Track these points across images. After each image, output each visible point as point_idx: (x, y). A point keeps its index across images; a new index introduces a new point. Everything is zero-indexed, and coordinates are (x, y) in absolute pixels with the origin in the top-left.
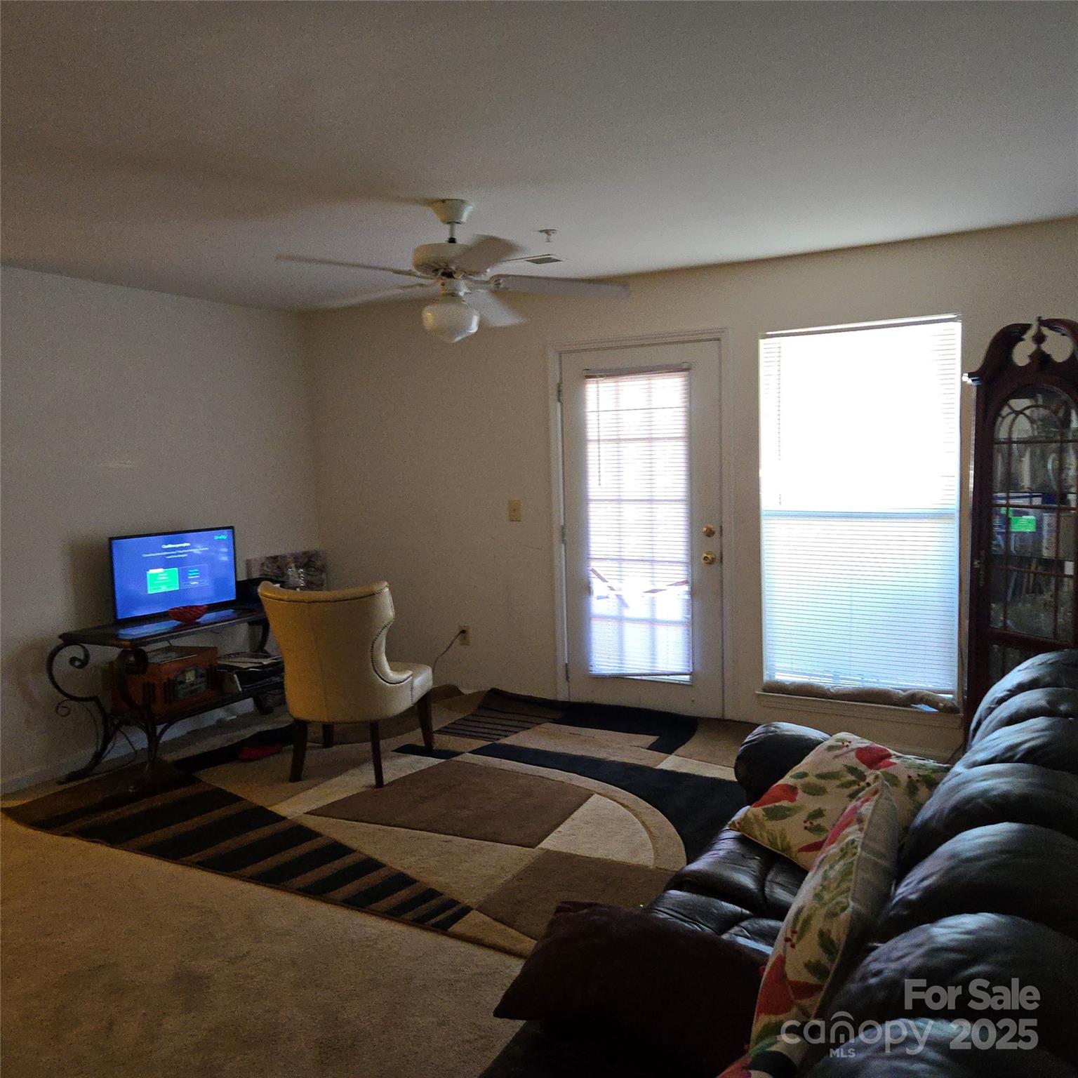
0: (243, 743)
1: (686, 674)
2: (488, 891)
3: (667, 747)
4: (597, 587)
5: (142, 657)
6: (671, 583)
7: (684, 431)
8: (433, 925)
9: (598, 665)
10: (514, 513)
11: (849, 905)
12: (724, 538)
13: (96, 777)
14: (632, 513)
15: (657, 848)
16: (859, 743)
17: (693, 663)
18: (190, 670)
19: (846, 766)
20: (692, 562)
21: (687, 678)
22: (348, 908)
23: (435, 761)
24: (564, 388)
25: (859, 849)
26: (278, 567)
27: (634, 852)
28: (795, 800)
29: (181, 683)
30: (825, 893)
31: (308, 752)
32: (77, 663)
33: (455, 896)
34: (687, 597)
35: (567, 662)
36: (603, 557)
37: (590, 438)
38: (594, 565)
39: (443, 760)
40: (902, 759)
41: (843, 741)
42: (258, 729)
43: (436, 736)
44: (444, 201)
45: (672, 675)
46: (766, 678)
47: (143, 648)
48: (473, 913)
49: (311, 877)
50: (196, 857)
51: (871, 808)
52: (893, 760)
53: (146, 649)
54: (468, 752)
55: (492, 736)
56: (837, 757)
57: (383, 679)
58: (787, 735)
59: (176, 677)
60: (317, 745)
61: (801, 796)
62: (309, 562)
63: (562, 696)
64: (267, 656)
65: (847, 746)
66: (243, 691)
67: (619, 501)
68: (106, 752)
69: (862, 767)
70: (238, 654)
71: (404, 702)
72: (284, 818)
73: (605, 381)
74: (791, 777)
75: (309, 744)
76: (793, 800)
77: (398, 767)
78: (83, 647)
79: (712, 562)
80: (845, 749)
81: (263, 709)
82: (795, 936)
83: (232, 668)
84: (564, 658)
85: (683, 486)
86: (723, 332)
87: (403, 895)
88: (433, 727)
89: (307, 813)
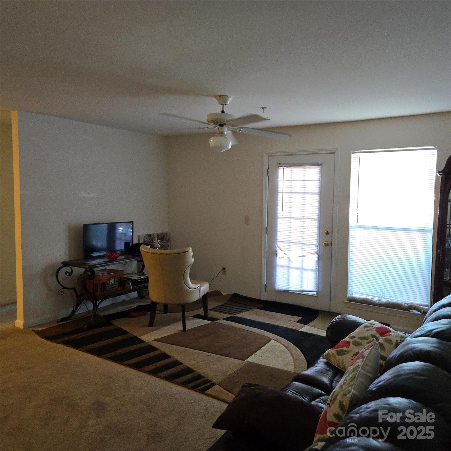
0: (132, 310)
1: (315, 292)
2: (223, 377)
3: (305, 322)
4: (280, 253)
5: (93, 272)
6: (310, 253)
7: (318, 190)
8: (199, 390)
9: (279, 286)
10: (247, 221)
11: (351, 391)
12: (333, 235)
13: (73, 320)
14: (296, 223)
15: (295, 364)
16: (377, 325)
17: (318, 287)
18: (112, 279)
19: (371, 334)
20: (319, 245)
21: (315, 293)
22: (166, 380)
23: (207, 322)
24: (269, 171)
25: (360, 369)
26: (151, 239)
27: (286, 365)
28: (349, 348)
29: (108, 284)
30: (344, 385)
31: (157, 315)
32: (68, 274)
33: (210, 379)
34: (316, 259)
35: (266, 284)
36: (282, 241)
37: (279, 191)
38: (278, 244)
39: (211, 322)
40: (395, 333)
41: (371, 324)
42: (138, 304)
43: (209, 312)
44: (220, 96)
45: (309, 292)
46: (348, 295)
47: (93, 269)
48: (216, 386)
49: (153, 366)
50: (108, 355)
51: (368, 352)
52: (391, 333)
53: (95, 269)
54: (222, 319)
55: (233, 313)
56: (368, 330)
57: (188, 287)
58: (349, 320)
59: (106, 281)
60: (160, 312)
61: (351, 345)
62: (163, 238)
63: (263, 298)
64: (144, 275)
65: (373, 326)
66: (133, 288)
67: (290, 218)
68: (77, 311)
69: (378, 336)
70: (132, 273)
71: (196, 296)
72: (144, 342)
73: (287, 168)
74: (349, 338)
75: (157, 311)
76: (348, 347)
77: (193, 324)
78: (71, 268)
79: (328, 245)
80: (371, 328)
81: (141, 296)
82: (331, 403)
83: (129, 279)
84: (264, 281)
85: (317, 213)
86: (337, 150)
87: (188, 377)
88: (208, 308)
89: (154, 340)
